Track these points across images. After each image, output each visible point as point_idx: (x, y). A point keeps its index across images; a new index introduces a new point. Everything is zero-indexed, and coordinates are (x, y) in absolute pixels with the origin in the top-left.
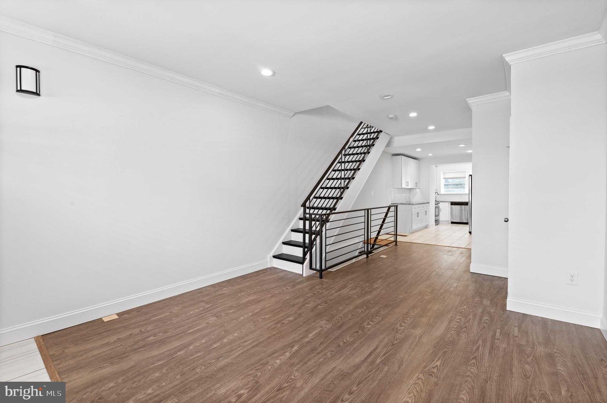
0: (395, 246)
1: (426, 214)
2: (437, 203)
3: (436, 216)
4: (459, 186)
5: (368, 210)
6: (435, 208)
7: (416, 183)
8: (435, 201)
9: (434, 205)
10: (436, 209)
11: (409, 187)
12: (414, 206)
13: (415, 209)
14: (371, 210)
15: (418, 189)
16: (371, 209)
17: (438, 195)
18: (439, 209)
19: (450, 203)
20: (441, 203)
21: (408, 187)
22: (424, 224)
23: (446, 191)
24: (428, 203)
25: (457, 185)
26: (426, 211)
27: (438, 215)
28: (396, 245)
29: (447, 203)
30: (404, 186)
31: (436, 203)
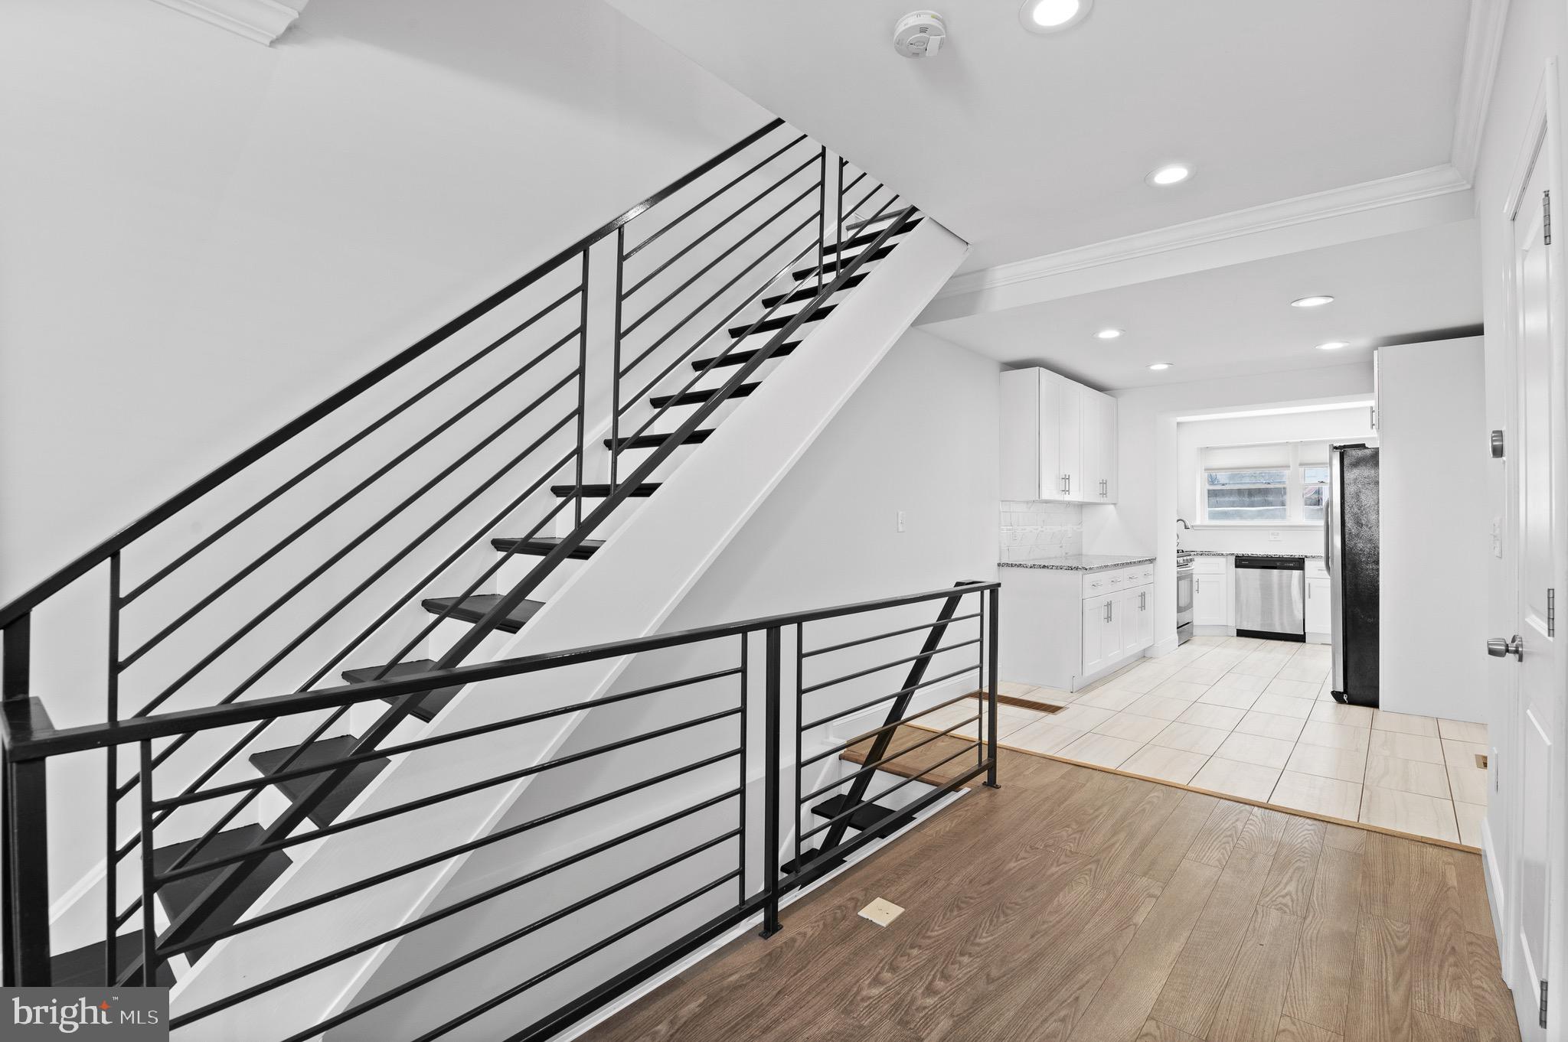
0: (985, 795)
1: (1143, 607)
2: (1185, 557)
3: (1180, 610)
4: (1257, 499)
5: (772, 627)
6: (1179, 579)
7: (1104, 483)
8: (1176, 554)
9: (1175, 569)
10: (1180, 582)
11: (1075, 496)
12: (1090, 578)
13: (1096, 588)
14: (804, 624)
15: (1112, 506)
16: (799, 620)
17: (1186, 528)
18: (1192, 581)
19: (1233, 559)
20: (1198, 560)
21: (1067, 498)
22: (1134, 647)
23: (1213, 516)
24: (1151, 561)
25: (1251, 493)
26: (1143, 595)
27: (1190, 606)
28: (991, 783)
29: (1222, 560)
30: (1049, 492)
31: (1181, 560)
